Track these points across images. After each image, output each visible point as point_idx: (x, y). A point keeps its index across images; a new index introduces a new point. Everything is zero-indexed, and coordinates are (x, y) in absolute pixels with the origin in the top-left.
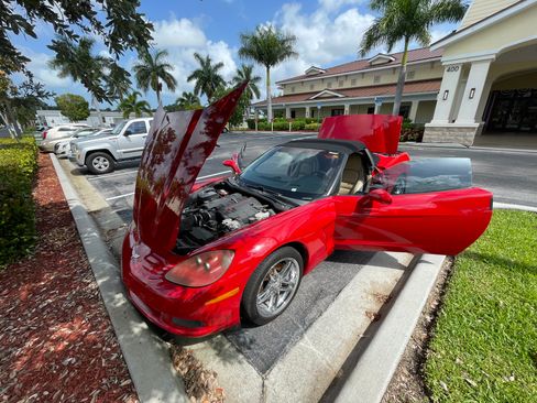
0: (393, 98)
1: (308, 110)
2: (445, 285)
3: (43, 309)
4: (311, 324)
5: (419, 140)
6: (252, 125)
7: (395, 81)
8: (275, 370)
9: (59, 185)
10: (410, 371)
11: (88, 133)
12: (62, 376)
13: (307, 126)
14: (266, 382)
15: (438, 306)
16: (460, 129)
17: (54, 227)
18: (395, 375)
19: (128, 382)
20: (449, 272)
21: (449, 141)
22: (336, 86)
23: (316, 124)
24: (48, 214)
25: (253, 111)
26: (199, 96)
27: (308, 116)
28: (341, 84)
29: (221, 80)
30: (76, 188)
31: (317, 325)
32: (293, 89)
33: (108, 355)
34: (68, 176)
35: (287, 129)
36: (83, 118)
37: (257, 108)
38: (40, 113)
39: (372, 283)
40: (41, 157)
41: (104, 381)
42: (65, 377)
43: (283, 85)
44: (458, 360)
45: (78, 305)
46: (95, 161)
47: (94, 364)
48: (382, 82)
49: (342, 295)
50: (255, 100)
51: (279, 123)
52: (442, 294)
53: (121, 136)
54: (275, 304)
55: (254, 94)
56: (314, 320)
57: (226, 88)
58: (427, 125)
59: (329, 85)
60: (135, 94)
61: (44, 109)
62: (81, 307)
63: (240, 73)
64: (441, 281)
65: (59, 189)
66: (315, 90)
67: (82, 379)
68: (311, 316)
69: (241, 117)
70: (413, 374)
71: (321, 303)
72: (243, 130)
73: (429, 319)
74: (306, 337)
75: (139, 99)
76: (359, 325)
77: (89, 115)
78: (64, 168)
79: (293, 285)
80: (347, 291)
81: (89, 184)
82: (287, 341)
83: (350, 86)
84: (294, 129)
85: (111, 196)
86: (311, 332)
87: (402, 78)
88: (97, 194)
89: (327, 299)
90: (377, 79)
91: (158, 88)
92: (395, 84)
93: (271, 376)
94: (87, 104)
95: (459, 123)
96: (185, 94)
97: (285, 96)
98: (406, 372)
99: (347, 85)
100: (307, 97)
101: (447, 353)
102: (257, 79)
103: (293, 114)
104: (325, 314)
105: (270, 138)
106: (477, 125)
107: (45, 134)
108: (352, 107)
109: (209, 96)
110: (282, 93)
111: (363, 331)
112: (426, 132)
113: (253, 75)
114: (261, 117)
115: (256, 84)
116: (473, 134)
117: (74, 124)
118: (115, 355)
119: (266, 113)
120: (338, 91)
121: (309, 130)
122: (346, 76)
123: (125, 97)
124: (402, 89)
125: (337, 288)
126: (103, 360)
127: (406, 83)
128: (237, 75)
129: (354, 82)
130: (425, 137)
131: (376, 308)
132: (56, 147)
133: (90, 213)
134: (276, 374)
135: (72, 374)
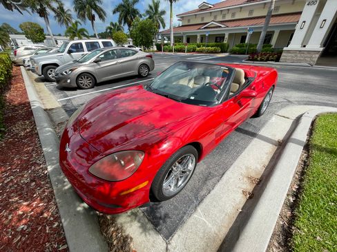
0: (262, 27)
1: (199, 37)
2: (303, 173)
3: (7, 184)
4: (202, 200)
5: (277, 60)
6: (159, 48)
7: (265, 14)
8: (176, 236)
9: (25, 89)
10: (279, 243)
11: (45, 51)
12: (15, 241)
13: (198, 49)
14: (169, 247)
15: (298, 189)
16: (309, 52)
17: (19, 120)
18: (269, 247)
19: (65, 247)
20: (305, 162)
21: (299, 61)
22: (220, 18)
23: (204, 48)
24: (17, 110)
25: (160, 37)
26: (122, 25)
27: (198, 42)
28: (224, 16)
29: (138, 13)
30: (37, 92)
31: (206, 201)
32: (189, 21)
33: (52, 223)
34: (32, 82)
35: (184, 51)
36: (41, 41)
37: (163, 35)
38: (12, 36)
39: (247, 168)
40: (15, 68)
41: (48, 245)
42: (18, 241)
43: (182, 17)
44: (318, 238)
45: (32, 181)
46: (49, 72)
47: (41, 230)
48: (255, 15)
49: (225, 177)
50: (161, 30)
51: (178, 47)
52: (301, 180)
53: (65, 54)
54: (176, 185)
55: (161, 25)
56: (205, 196)
57: (141, 20)
58: (285, 49)
59: (215, 17)
60: (76, 23)
61: (16, 34)
62: (34, 183)
63: (151, 7)
64: (300, 169)
65: (25, 92)
66: (205, 22)
67: (31, 243)
68: (202, 193)
69: (152, 42)
70: (282, 246)
71: (210, 183)
72: (153, 51)
73: (292, 200)
74: (199, 209)
75: (79, 27)
76: (238, 201)
77: (45, 38)
78: (30, 77)
79: (190, 171)
80: (228, 174)
81: (46, 89)
82: (185, 213)
83: (230, 19)
84: (189, 51)
85: (61, 97)
86: (202, 206)
87: (270, 12)
88: (52, 96)
89: (214, 180)
90: (251, 12)
91: (92, 18)
92: (264, 17)
93: (173, 241)
94: (43, 30)
95: (308, 48)
96: (112, 24)
97: (183, 26)
98: (276, 244)
99: (228, 17)
100: (199, 27)
101: (309, 231)
102: (163, 13)
103: (188, 41)
104: (212, 192)
105: (172, 57)
106: (321, 49)
107: (15, 52)
108: (230, 35)
109: (129, 26)
110: (181, 23)
111: (241, 206)
112: (283, 54)
113: (160, 9)
114: (166, 42)
115: (162, 16)
116: (318, 56)
117: (36, 45)
118: (56, 224)
119: (169, 39)
120: (221, 22)
121: (199, 52)
122: (228, 10)
123: (70, 25)
124: (269, 21)
125: (221, 172)
126: (47, 228)
127: (273, 16)
128: (148, 9)
129: (233, 15)
130: (282, 57)
131: (250, 188)
132: (24, 61)
133: (46, 110)
134: (177, 239)
135: (24, 239)
